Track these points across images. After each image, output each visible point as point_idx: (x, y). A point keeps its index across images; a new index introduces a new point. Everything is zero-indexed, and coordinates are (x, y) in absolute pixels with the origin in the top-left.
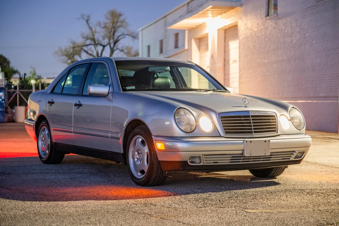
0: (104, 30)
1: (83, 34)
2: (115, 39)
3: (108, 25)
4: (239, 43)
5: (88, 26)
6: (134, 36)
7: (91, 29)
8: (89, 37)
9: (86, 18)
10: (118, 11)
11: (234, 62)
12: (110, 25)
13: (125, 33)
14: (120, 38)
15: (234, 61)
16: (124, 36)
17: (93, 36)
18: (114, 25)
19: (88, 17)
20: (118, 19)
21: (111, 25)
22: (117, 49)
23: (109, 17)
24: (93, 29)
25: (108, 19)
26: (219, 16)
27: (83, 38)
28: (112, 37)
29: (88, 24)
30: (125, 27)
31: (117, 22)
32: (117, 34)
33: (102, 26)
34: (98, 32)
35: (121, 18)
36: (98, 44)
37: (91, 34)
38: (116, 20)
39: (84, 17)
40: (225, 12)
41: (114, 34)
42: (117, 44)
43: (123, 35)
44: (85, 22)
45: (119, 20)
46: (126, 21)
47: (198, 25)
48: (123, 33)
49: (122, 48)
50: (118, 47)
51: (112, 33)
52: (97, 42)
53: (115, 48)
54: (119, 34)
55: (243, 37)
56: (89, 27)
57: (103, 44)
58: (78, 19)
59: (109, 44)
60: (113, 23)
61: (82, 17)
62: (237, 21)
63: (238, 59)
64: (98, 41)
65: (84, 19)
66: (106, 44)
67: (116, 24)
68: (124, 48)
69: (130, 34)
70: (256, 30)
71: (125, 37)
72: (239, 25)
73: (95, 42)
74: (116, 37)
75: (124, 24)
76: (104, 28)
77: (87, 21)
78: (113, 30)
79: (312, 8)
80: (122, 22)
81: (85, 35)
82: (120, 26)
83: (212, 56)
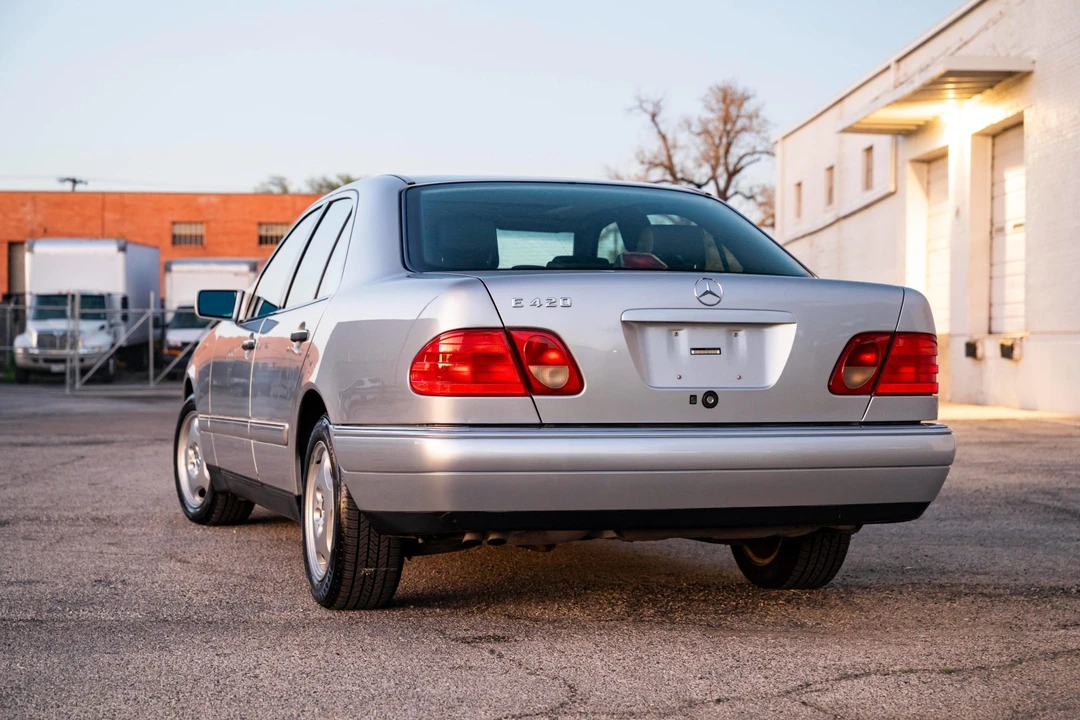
0: (699, 140)
1: (642, 152)
2: (731, 168)
3: (711, 127)
4: (1027, 174)
5: (655, 130)
7: (664, 137)
8: (657, 161)
9: (650, 108)
10: (740, 87)
11: (1018, 229)
12: (715, 126)
13: (759, 149)
14: (743, 162)
15: (1016, 226)
16: (756, 156)
17: (670, 158)
18: (729, 127)
19: (657, 105)
20: (739, 107)
21: (721, 127)
22: (736, 193)
23: (715, 105)
24: (669, 136)
25: (712, 110)
26: (977, 98)
27: (642, 162)
28: (722, 161)
29: (656, 125)
30: (758, 132)
31: (738, 116)
32: (736, 152)
33: (696, 128)
34: (682, 148)
35: (748, 107)
36: (683, 179)
37: (664, 152)
38: (733, 111)
39: (645, 105)
40: (992, 87)
41: (727, 152)
42: (737, 178)
43: (754, 153)
44: (648, 118)
45: (743, 112)
46: (762, 114)
47: (922, 123)
48: (754, 147)
49: (751, 189)
50: (740, 190)
51: (722, 151)
52: (679, 175)
53: (730, 191)
54: (742, 152)
55: (1036, 155)
56: (660, 132)
57: (697, 180)
58: (630, 110)
59: (714, 178)
60: (726, 120)
61: (641, 107)
62: (1022, 112)
64: (682, 171)
65: (645, 111)
66: (704, 180)
67: (734, 123)
68: (756, 190)
70: (1070, 136)
71: (758, 160)
72: (1026, 121)
73: (673, 174)
74: (732, 160)
75: (755, 122)
76: (699, 134)
77: (654, 116)
78: (724, 140)
80: (750, 117)
81: (648, 156)
82: (743, 129)
83: (958, 213)
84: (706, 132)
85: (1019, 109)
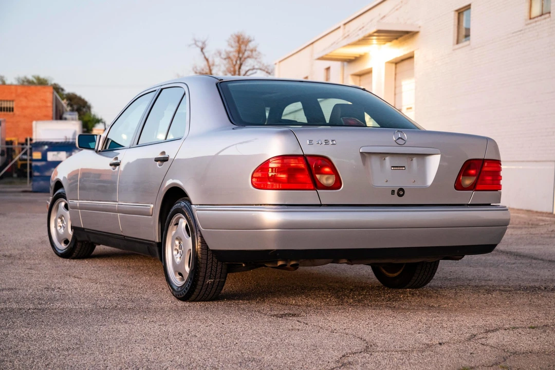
0: (225, 62)
1: (196, 67)
3: (231, 55)
4: (416, 83)
5: (203, 56)
6: (270, 71)
7: (207, 60)
8: (204, 72)
9: (200, 44)
10: (247, 34)
12: (234, 55)
13: (256, 67)
14: (248, 74)
15: (408, 109)
16: (254, 71)
17: (210, 70)
18: (241, 55)
19: (204, 43)
20: (246, 46)
21: (237, 55)
23: (233, 44)
24: (210, 60)
25: (232, 47)
26: (389, 44)
27: (196, 73)
28: (237, 73)
29: (203, 53)
30: (256, 59)
31: (245, 50)
32: (245, 68)
33: (224, 56)
34: (217, 66)
35: (251, 45)
37: (208, 68)
38: (243, 47)
39: (198, 43)
40: (397, 39)
41: (240, 68)
43: (253, 69)
44: (199, 50)
45: (248, 48)
46: (258, 49)
47: (358, 56)
48: (254, 66)
51: (237, 67)
54: (247, 69)
55: (421, 73)
56: (205, 57)
58: (190, 46)
60: (239, 52)
61: (195, 44)
62: (413, 52)
63: (413, 106)
65: (198, 46)
67: (244, 54)
69: (263, 68)
70: (439, 64)
71: (256, 73)
72: (416, 56)
74: (242, 73)
75: (254, 53)
76: (225, 59)
77: (202, 49)
78: (238, 62)
79: (519, 33)
80: (252, 51)
81: (199, 69)
82: (248, 57)
84: (229, 58)
85: (412, 50)
